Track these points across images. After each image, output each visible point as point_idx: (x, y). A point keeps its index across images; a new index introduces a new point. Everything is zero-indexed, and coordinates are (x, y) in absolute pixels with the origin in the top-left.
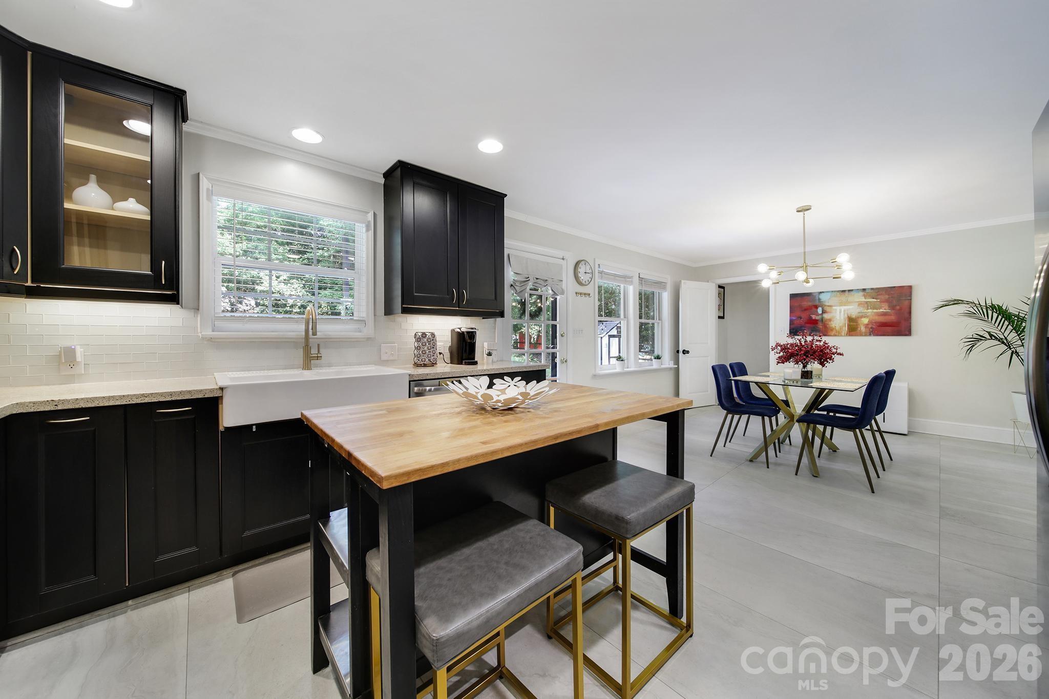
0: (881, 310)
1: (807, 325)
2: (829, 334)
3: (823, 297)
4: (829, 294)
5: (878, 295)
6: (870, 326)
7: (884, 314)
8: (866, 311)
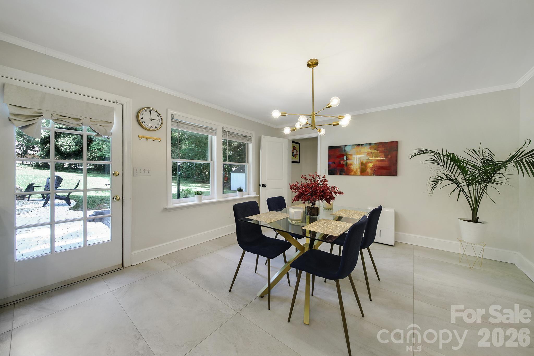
0: (380, 158)
1: (338, 168)
2: (350, 174)
3: (347, 149)
4: (350, 147)
5: (378, 148)
6: (373, 169)
7: (382, 161)
8: (371, 158)
